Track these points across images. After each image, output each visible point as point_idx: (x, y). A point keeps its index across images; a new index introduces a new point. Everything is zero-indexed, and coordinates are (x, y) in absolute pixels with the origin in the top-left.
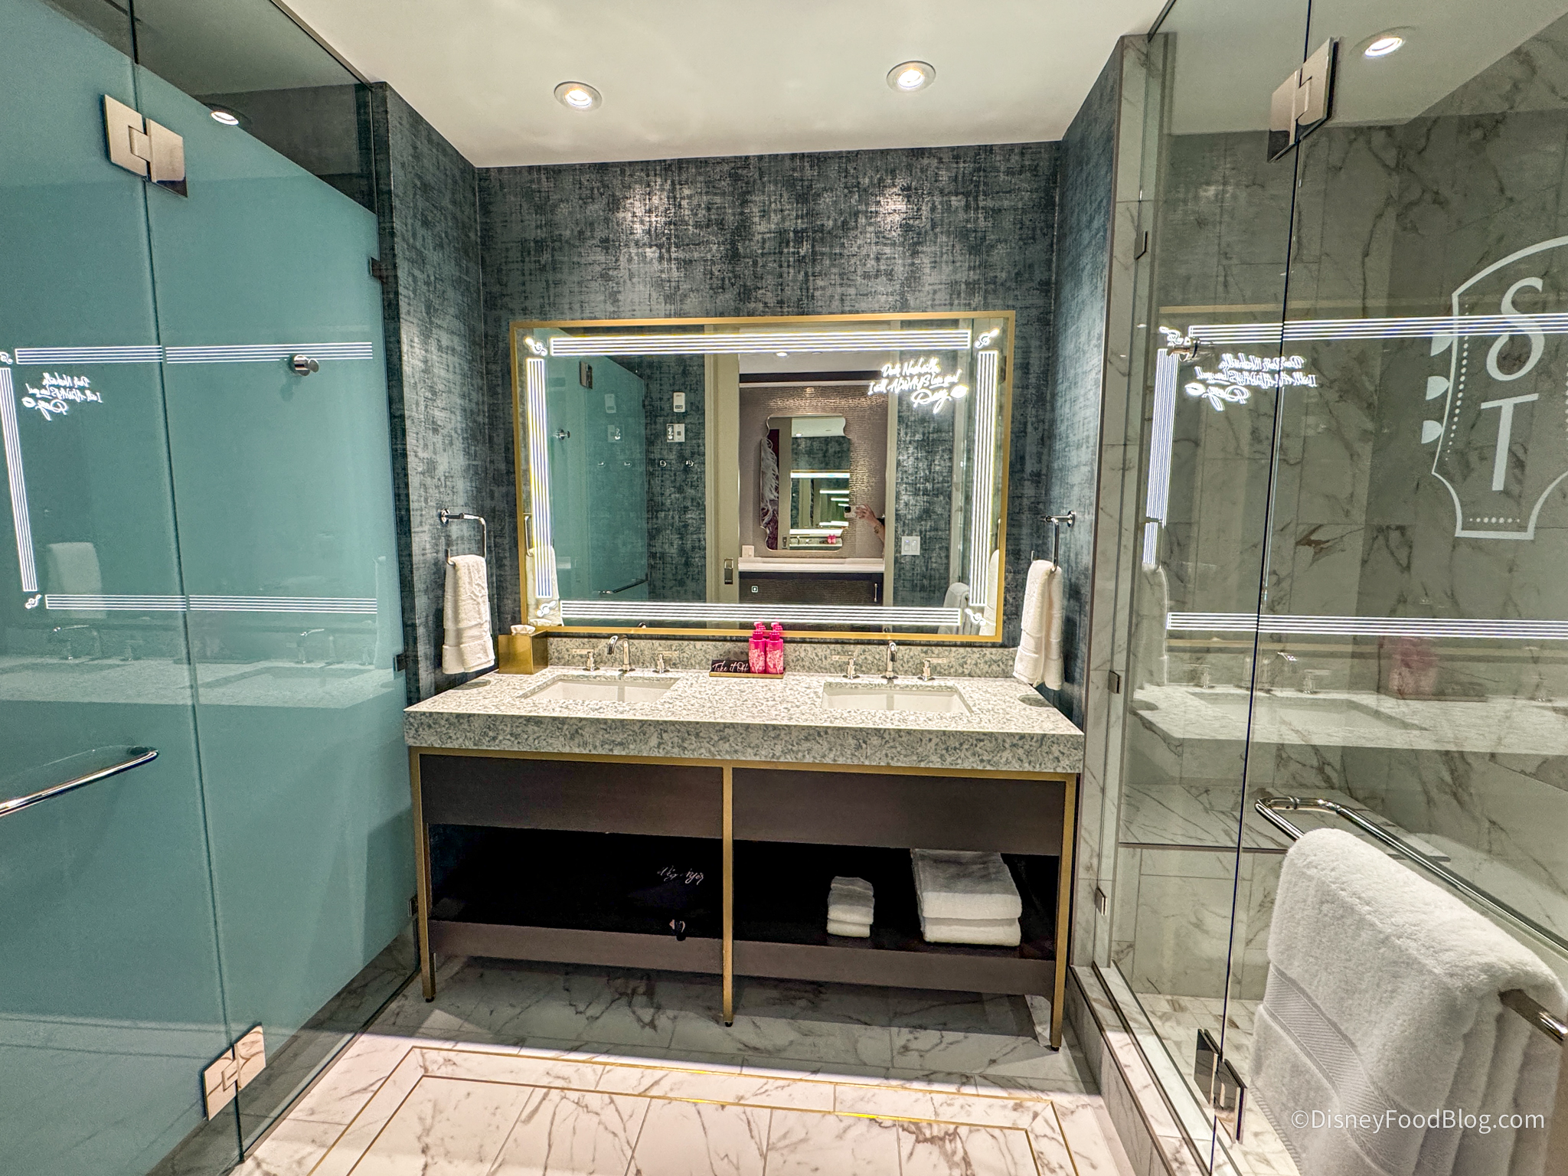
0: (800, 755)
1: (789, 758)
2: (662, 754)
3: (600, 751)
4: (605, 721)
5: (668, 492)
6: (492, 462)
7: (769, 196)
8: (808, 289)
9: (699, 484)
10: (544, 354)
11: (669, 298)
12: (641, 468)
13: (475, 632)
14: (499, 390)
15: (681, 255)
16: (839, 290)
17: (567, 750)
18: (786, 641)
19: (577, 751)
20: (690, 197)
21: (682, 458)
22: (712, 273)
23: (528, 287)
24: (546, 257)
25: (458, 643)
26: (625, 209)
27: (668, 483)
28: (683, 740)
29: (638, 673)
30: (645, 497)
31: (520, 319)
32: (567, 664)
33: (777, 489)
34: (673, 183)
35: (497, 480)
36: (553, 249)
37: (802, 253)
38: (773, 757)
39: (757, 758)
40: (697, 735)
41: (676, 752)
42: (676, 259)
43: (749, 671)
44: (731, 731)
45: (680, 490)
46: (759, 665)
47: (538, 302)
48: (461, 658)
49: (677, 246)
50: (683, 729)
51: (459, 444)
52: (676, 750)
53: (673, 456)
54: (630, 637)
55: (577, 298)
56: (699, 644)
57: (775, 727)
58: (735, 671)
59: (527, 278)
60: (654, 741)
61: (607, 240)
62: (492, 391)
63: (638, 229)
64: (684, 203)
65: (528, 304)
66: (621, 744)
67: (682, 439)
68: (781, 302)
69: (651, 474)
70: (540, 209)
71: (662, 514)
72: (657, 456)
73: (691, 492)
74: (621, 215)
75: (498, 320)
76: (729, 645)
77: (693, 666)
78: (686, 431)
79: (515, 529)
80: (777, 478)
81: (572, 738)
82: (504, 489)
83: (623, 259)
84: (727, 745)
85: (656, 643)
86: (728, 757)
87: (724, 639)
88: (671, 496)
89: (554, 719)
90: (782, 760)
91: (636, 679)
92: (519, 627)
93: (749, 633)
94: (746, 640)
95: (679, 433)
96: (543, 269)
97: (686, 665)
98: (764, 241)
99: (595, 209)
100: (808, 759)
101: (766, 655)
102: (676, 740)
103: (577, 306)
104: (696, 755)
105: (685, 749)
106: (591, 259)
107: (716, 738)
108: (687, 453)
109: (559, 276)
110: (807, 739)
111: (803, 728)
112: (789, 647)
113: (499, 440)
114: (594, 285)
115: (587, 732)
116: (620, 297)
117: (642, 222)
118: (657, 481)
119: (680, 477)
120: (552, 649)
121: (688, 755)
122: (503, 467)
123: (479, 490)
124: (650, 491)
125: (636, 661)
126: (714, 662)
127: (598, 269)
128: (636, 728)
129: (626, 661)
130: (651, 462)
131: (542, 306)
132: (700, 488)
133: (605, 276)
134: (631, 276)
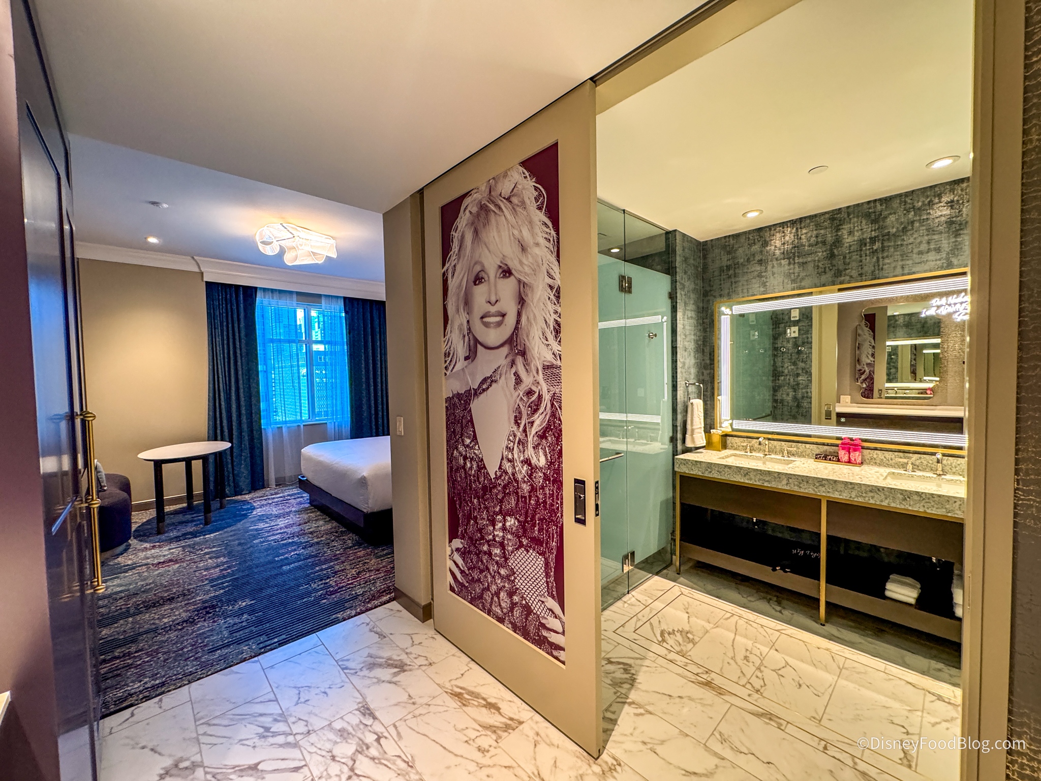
0: (867, 499)
1: (860, 500)
2: (788, 488)
3: (758, 483)
4: (761, 471)
5: (786, 365)
6: (703, 360)
7: (854, 224)
8: (879, 266)
9: (808, 360)
10: (730, 313)
11: (793, 281)
12: (770, 352)
13: (699, 430)
14: (708, 330)
15: (801, 260)
16: (900, 263)
17: (742, 481)
18: (863, 448)
19: (747, 482)
20: (806, 233)
21: (796, 345)
22: (818, 266)
23: (722, 286)
24: (731, 272)
25: (692, 434)
26: (771, 245)
27: (786, 360)
28: (800, 483)
29: (773, 456)
30: (772, 368)
31: (718, 300)
32: (736, 449)
33: (873, 355)
34: (797, 229)
35: (705, 368)
36: (735, 268)
37: (875, 248)
38: (851, 497)
39: (841, 497)
40: (807, 482)
41: (796, 488)
42: (798, 263)
43: (839, 461)
44: (826, 482)
45: (794, 364)
46: (846, 458)
47: (726, 291)
48: (693, 440)
49: (798, 257)
50: (800, 478)
51: (692, 354)
52: (796, 487)
53: (790, 345)
54: (769, 439)
55: (745, 287)
56: (808, 446)
57: (851, 483)
58: (830, 460)
59: (722, 282)
60: (785, 482)
61: (761, 260)
62: (705, 330)
63: (778, 252)
64: (803, 237)
65: (722, 293)
66: (768, 481)
67: (796, 335)
68: (861, 275)
69: (775, 356)
70: (729, 253)
71: (783, 378)
72: (780, 345)
73: (801, 365)
74: (768, 248)
75: (708, 301)
76: (826, 447)
77: (804, 456)
78: (799, 330)
79: (713, 388)
80: (874, 347)
81: (745, 476)
82: (708, 371)
83: (769, 268)
84: (823, 489)
85: (783, 443)
86: (824, 494)
87: (824, 444)
88: (788, 367)
89: (737, 467)
90: (856, 499)
91: (772, 459)
92: (714, 431)
93: (839, 442)
94: (837, 446)
95: (794, 332)
96: (730, 277)
97: (801, 455)
98: (850, 246)
99: (756, 248)
100: (872, 501)
101: (849, 453)
102: (796, 483)
103: (745, 291)
104: (806, 491)
105: (800, 487)
106: (753, 270)
107: (818, 484)
108: (800, 343)
109: (737, 279)
110: (871, 491)
111: (869, 486)
112: (866, 452)
113: (707, 350)
114: (754, 281)
115: (752, 475)
116: (767, 284)
117: (780, 249)
118: (780, 359)
119: (795, 356)
120: (728, 442)
121: (802, 490)
122: (708, 362)
123: (698, 372)
124: (774, 365)
125: (771, 451)
126: (817, 455)
127: (756, 273)
128: (776, 475)
129: (767, 450)
130: (776, 349)
131: (729, 293)
132: (808, 362)
133: (760, 276)
134: (773, 274)
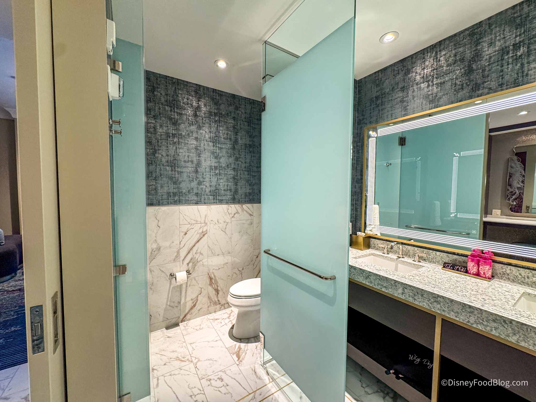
2: (403, 297)
3: (376, 287)
4: (380, 276)
6: (356, 176)
8: (523, 72)
10: (376, 136)
11: (431, 102)
14: (360, 151)
15: (439, 81)
22: (456, 84)
23: (372, 115)
24: (379, 101)
26: (412, 72)
29: (406, 259)
31: (368, 126)
32: (377, 249)
34: (436, 52)
35: (357, 182)
36: (382, 98)
37: (519, 54)
41: (411, 300)
42: (437, 84)
43: (466, 272)
44: (442, 300)
46: (474, 270)
47: (375, 118)
49: (437, 78)
50: (415, 290)
52: (411, 298)
54: (402, 244)
55: (390, 112)
56: (438, 253)
57: (470, 307)
58: (458, 270)
59: (372, 111)
61: (404, 87)
63: (418, 78)
64: (442, 58)
65: (372, 120)
66: (385, 287)
68: (502, 85)
70: (378, 85)
74: (411, 75)
75: (361, 128)
76: (455, 257)
77: (434, 262)
81: (366, 278)
83: (410, 92)
84: (439, 306)
85: (416, 249)
86: (439, 312)
89: (361, 269)
90: (474, 326)
91: (403, 262)
92: (360, 233)
96: (378, 106)
97: (431, 261)
99: (400, 77)
100: (494, 332)
101: (479, 266)
102: (411, 294)
103: (390, 116)
104: (421, 304)
105: (415, 299)
106: (396, 97)
109: (383, 107)
110: (494, 321)
111: (492, 314)
112: (498, 266)
114: (397, 106)
115: (372, 278)
116: (408, 107)
117: (420, 74)
120: (372, 243)
125: (406, 254)
126: (445, 263)
127: (399, 99)
129: (401, 253)
131: (377, 119)
133: (402, 101)
134: (414, 97)
